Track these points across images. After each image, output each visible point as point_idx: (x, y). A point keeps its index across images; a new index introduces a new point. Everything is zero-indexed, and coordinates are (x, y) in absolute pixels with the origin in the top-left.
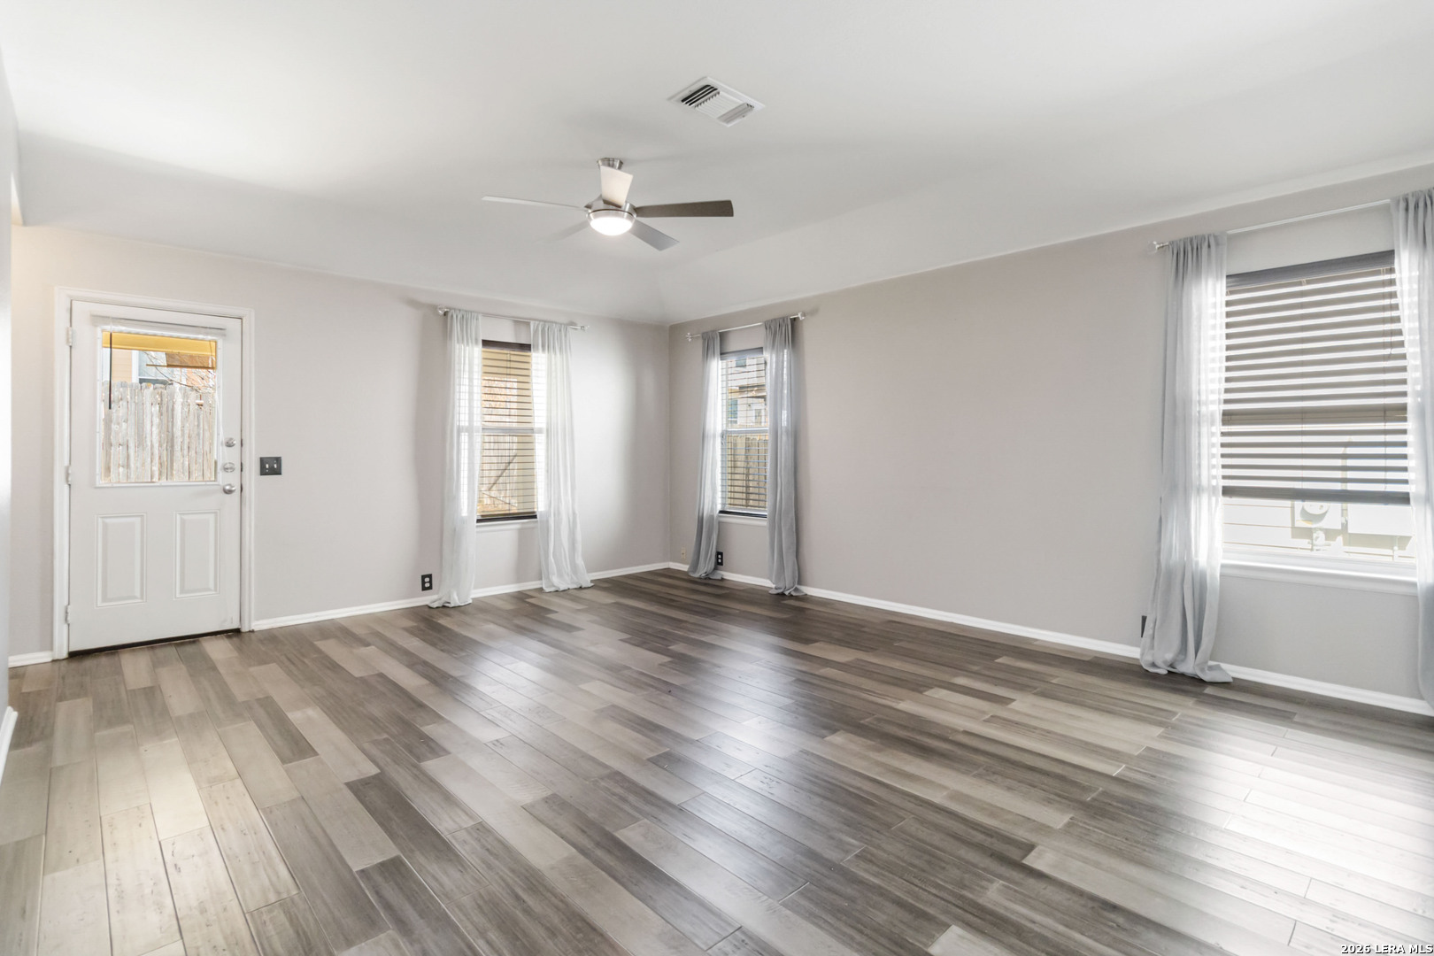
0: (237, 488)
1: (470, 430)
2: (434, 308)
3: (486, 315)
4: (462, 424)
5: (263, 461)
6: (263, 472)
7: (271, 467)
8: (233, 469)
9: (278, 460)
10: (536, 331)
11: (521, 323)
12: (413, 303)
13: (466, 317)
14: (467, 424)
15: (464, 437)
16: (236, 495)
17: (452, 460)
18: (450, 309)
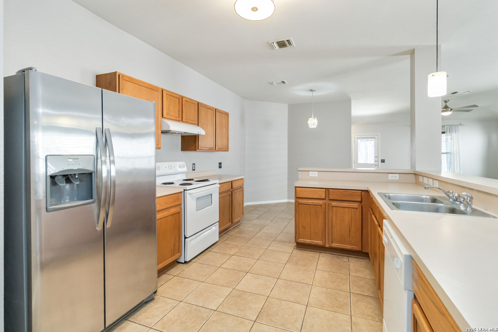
0: (377, 165)
5: (382, 160)
6: (382, 162)
7: (383, 161)
8: (376, 161)
16: (377, 166)
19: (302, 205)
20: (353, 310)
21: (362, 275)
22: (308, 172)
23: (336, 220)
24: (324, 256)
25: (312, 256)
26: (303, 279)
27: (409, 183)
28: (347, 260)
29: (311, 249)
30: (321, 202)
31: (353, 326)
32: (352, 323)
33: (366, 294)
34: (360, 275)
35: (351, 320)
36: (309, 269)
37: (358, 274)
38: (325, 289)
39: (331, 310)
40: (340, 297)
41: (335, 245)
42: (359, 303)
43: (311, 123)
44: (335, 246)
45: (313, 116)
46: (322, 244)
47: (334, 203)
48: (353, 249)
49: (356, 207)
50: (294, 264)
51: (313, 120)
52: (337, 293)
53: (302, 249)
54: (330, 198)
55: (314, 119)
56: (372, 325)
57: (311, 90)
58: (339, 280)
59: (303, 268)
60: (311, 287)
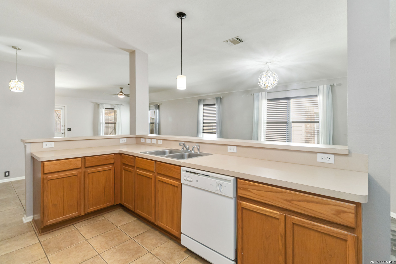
1: (103, 123)
2: (96, 103)
3: (106, 104)
4: (101, 122)
5: (68, 129)
6: (68, 130)
7: (69, 130)
8: (63, 130)
9: (70, 129)
10: (114, 106)
11: (112, 105)
12: (93, 103)
13: (102, 104)
14: (102, 122)
15: (102, 124)
16: (64, 134)
17: (99, 128)
18: (99, 103)
19: (52, 180)
20: (146, 248)
21: (125, 222)
22: (41, 144)
23: (92, 185)
24: (80, 226)
25: (69, 232)
26: (85, 256)
27: (130, 144)
28: (103, 218)
29: (61, 226)
30: (77, 172)
31: (158, 257)
32: (155, 255)
33: (141, 232)
34: (124, 223)
35: (152, 254)
36: (79, 244)
37: (123, 223)
38: (112, 249)
39: (134, 259)
40: (130, 246)
41: (91, 209)
42: (144, 240)
43: (16, 86)
44: (91, 211)
45: (18, 79)
46: (77, 215)
47: (90, 170)
48: (108, 206)
49: (110, 169)
50: (58, 250)
51: (19, 83)
52: (124, 245)
53: (50, 231)
54: (87, 166)
55: (21, 82)
56: (165, 248)
57: (14, 47)
58: (115, 236)
59: (72, 247)
60: (99, 256)
